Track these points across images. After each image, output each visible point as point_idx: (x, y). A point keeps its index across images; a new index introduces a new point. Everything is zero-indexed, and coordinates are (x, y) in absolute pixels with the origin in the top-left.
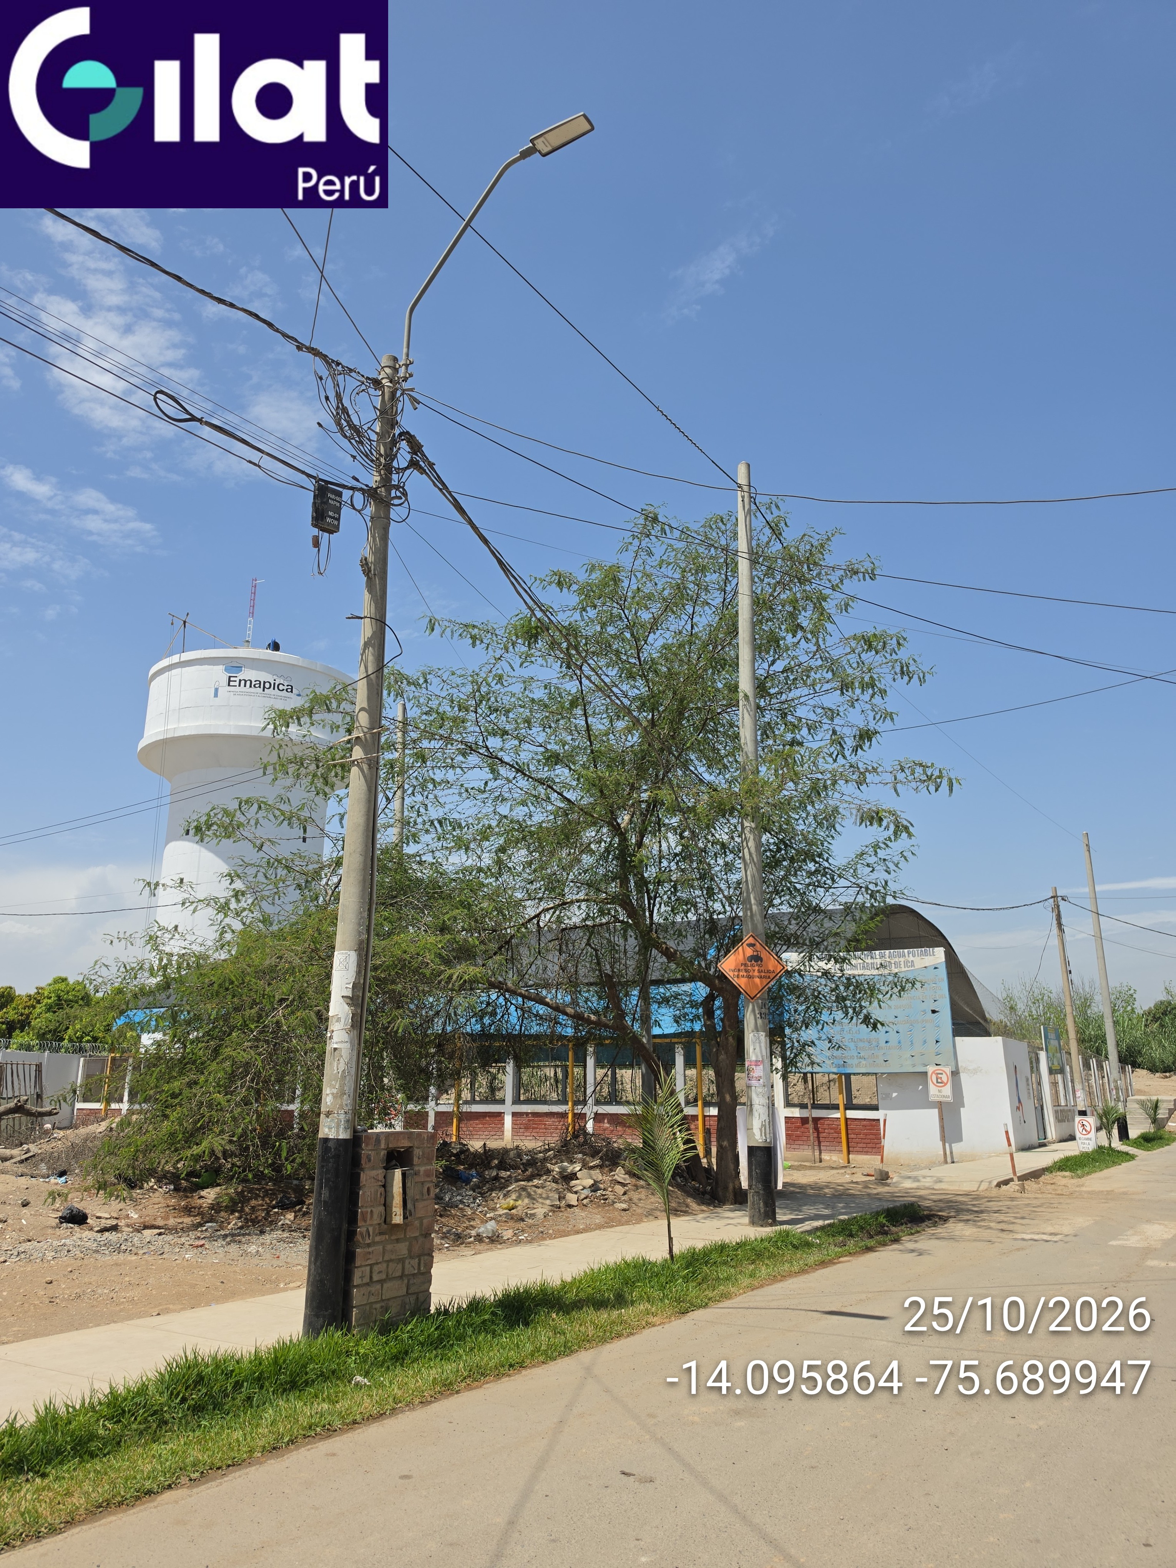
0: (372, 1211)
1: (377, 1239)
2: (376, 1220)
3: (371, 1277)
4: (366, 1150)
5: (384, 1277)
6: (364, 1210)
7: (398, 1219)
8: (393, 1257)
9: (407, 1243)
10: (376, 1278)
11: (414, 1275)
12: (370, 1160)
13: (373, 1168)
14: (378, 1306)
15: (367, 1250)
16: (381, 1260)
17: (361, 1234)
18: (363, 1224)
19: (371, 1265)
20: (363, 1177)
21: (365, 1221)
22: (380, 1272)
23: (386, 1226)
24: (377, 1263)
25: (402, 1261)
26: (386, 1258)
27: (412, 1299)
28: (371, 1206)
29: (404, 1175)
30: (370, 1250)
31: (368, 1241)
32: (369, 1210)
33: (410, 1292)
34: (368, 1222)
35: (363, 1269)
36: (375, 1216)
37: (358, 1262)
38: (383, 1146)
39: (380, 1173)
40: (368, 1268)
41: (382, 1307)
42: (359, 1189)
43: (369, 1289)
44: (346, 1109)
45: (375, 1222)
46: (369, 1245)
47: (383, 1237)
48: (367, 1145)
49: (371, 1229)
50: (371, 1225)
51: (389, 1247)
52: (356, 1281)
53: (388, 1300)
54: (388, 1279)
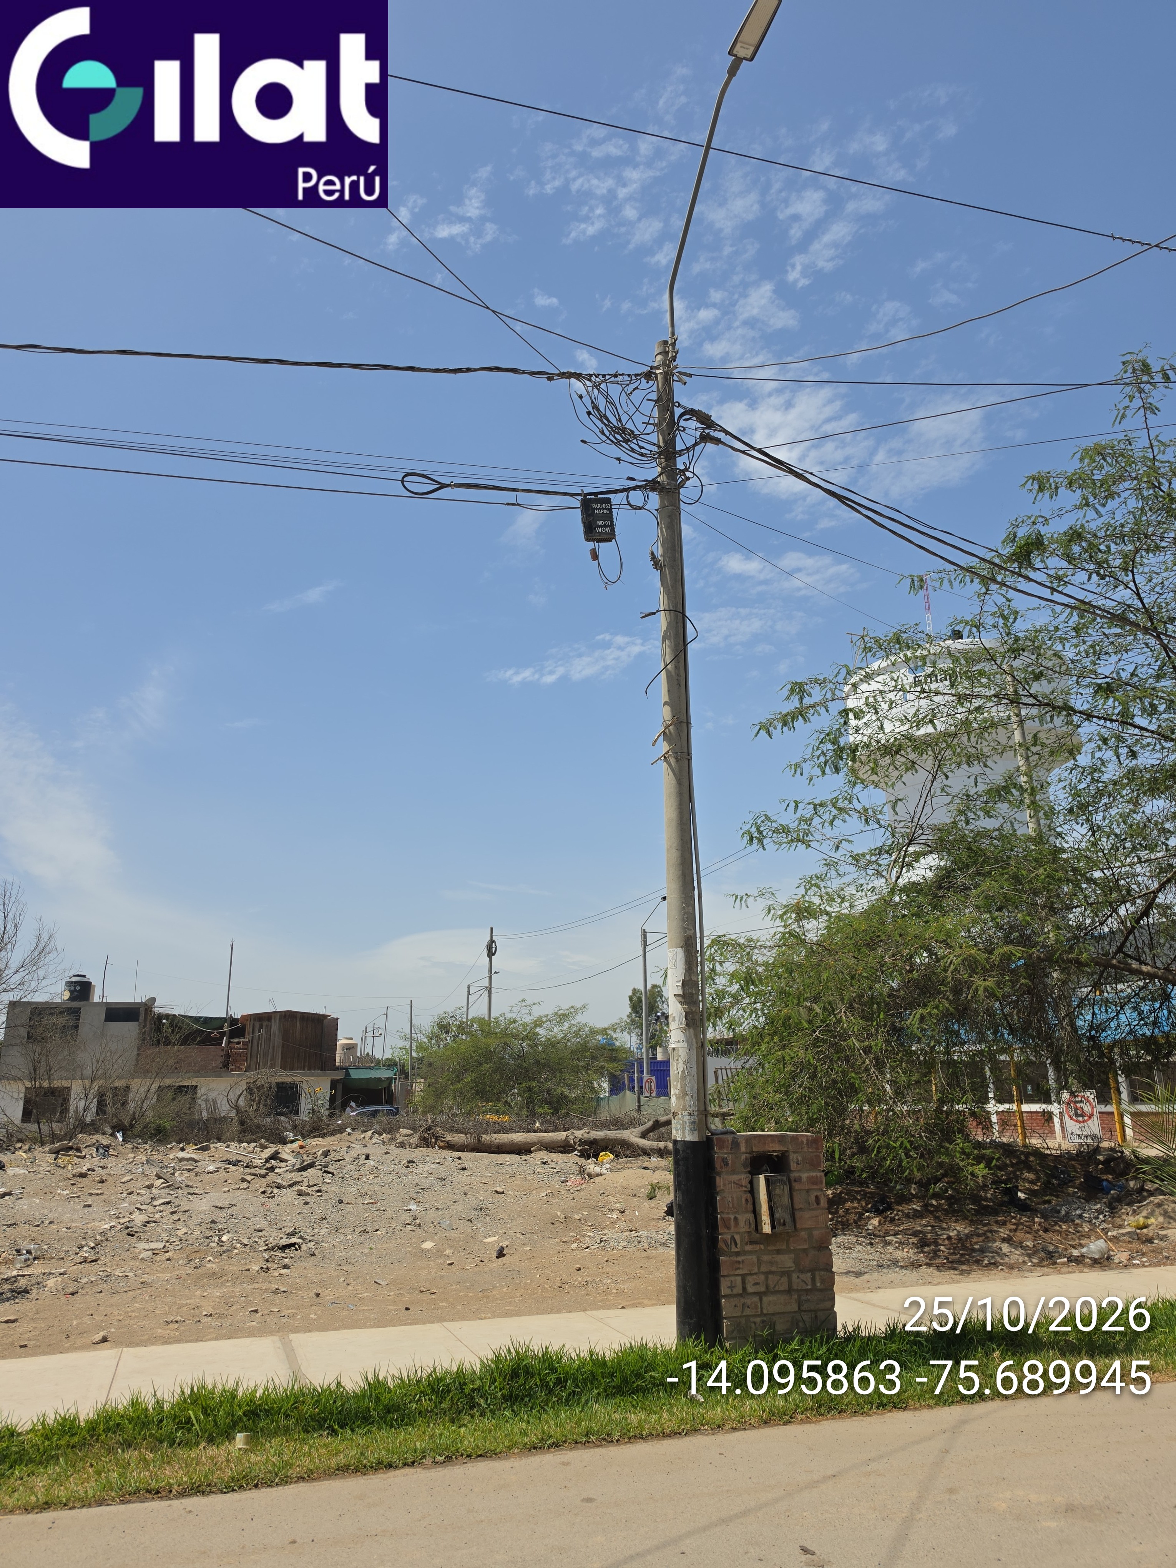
0: (736, 1219)
1: (748, 1248)
2: (743, 1227)
3: (744, 1288)
4: (719, 1154)
5: (763, 1289)
6: (725, 1216)
7: (767, 1229)
8: (774, 1269)
9: (792, 1256)
10: (750, 1289)
11: (807, 1290)
12: (726, 1164)
13: (733, 1172)
14: (758, 1320)
15: (735, 1259)
16: (756, 1270)
17: (725, 1242)
18: (726, 1231)
19: (743, 1277)
20: (720, 1182)
21: (729, 1228)
22: (756, 1284)
23: (758, 1235)
24: (751, 1274)
25: (788, 1274)
26: (764, 1269)
27: (807, 1317)
28: (736, 1213)
29: (767, 1181)
30: (740, 1259)
31: (734, 1249)
32: (732, 1217)
33: (803, 1308)
34: (733, 1229)
35: (732, 1278)
36: (742, 1223)
37: (724, 1271)
38: (743, 1149)
39: (744, 1178)
40: (739, 1279)
41: (763, 1322)
42: (718, 1194)
43: (743, 1300)
44: (690, 1110)
45: (743, 1230)
46: (738, 1254)
47: (757, 1247)
48: (720, 1148)
49: (737, 1237)
50: (738, 1233)
51: (766, 1258)
52: (724, 1290)
53: (773, 1314)
54: (768, 1292)
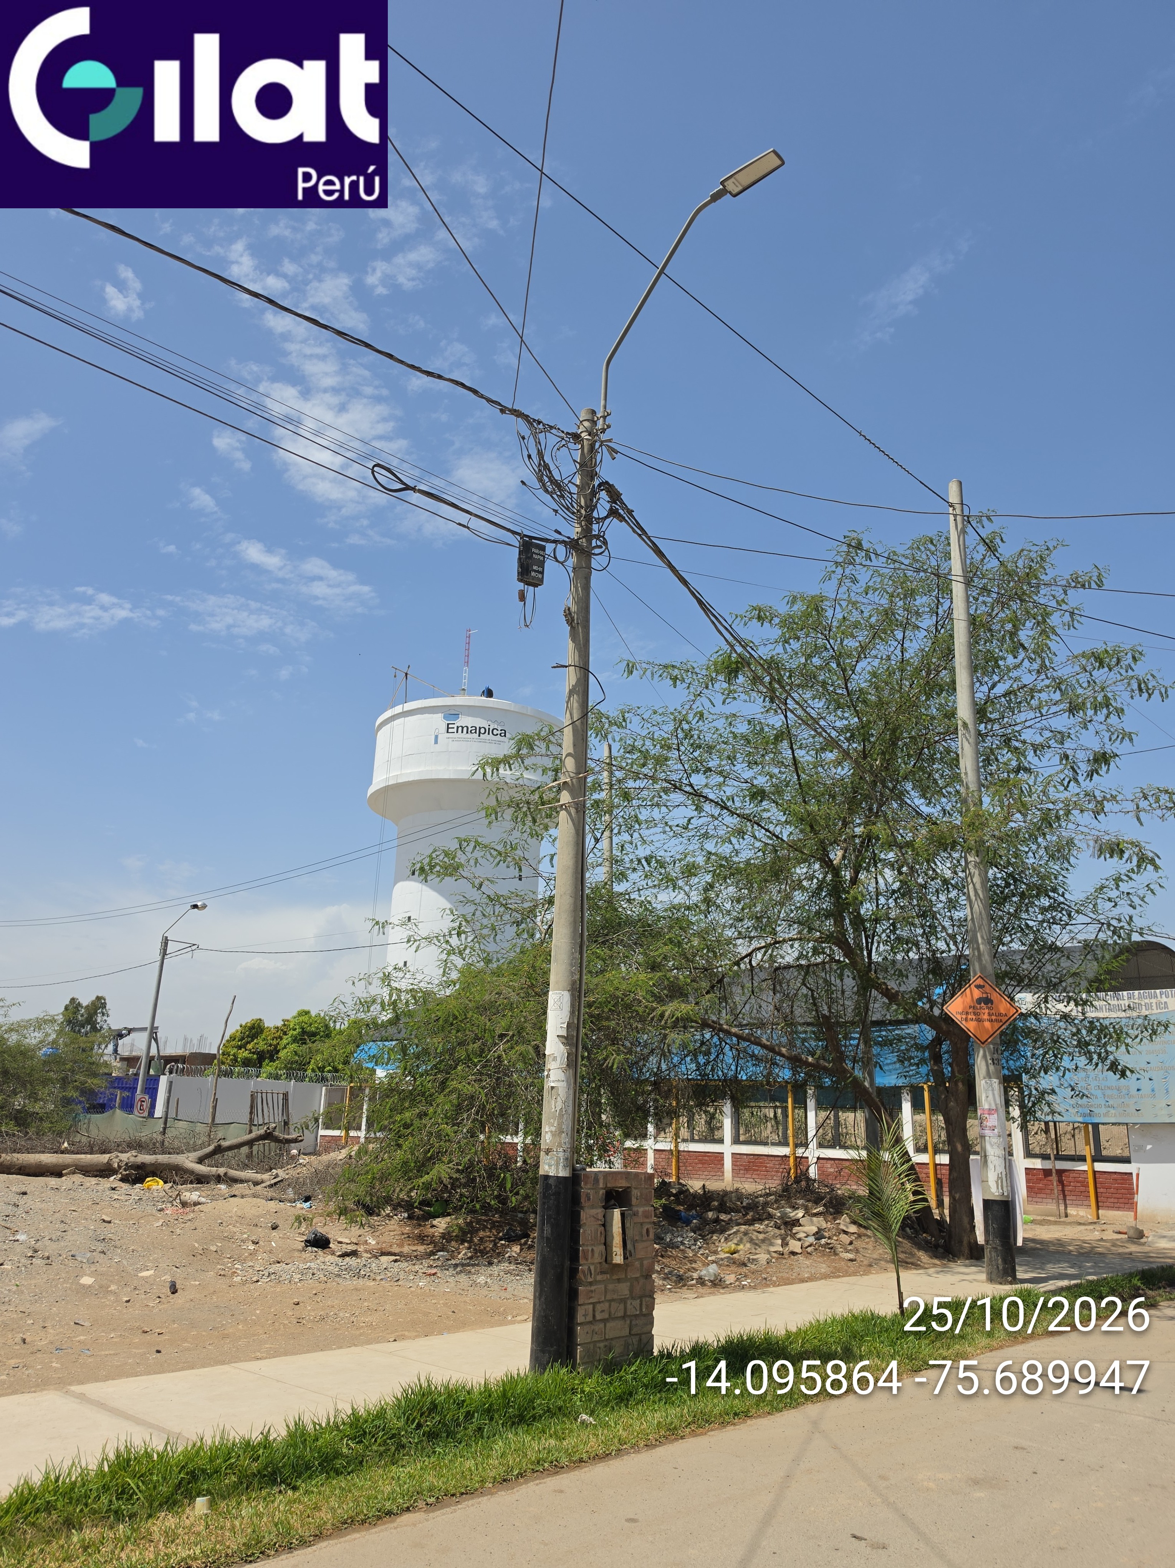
0: (592, 1250)
1: (599, 1278)
2: (597, 1259)
3: (594, 1316)
4: (585, 1189)
5: (607, 1316)
6: (585, 1248)
7: (618, 1259)
8: (615, 1297)
9: (628, 1284)
10: (599, 1316)
11: (636, 1316)
12: (589, 1199)
13: (593, 1207)
14: (602, 1345)
15: (589, 1288)
16: (603, 1299)
17: (583, 1272)
18: (585, 1262)
19: (594, 1304)
20: (583, 1215)
21: (587, 1260)
22: (603, 1311)
23: (607, 1266)
24: (599, 1302)
25: (623, 1301)
26: (609, 1297)
27: (635, 1340)
28: (592, 1245)
29: (623, 1215)
30: (593, 1288)
31: (590, 1280)
32: (590, 1249)
33: (633, 1332)
34: (590, 1261)
35: (586, 1307)
36: (596, 1255)
37: (581, 1300)
38: (601, 1185)
39: (599, 1212)
40: (591, 1306)
41: (605, 1346)
42: (580, 1227)
43: (593, 1327)
44: (565, 1147)
45: (596, 1261)
46: (591, 1284)
47: (605, 1277)
48: (586, 1184)
49: (592, 1268)
50: (593, 1264)
51: (611, 1287)
52: (580, 1318)
53: (612, 1339)
54: (611, 1318)
